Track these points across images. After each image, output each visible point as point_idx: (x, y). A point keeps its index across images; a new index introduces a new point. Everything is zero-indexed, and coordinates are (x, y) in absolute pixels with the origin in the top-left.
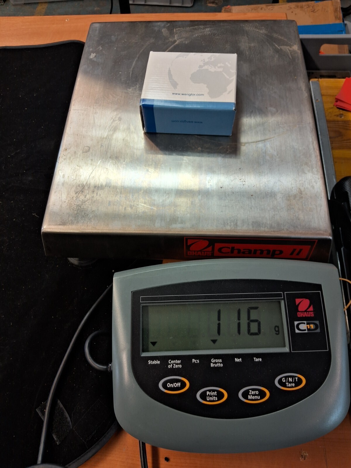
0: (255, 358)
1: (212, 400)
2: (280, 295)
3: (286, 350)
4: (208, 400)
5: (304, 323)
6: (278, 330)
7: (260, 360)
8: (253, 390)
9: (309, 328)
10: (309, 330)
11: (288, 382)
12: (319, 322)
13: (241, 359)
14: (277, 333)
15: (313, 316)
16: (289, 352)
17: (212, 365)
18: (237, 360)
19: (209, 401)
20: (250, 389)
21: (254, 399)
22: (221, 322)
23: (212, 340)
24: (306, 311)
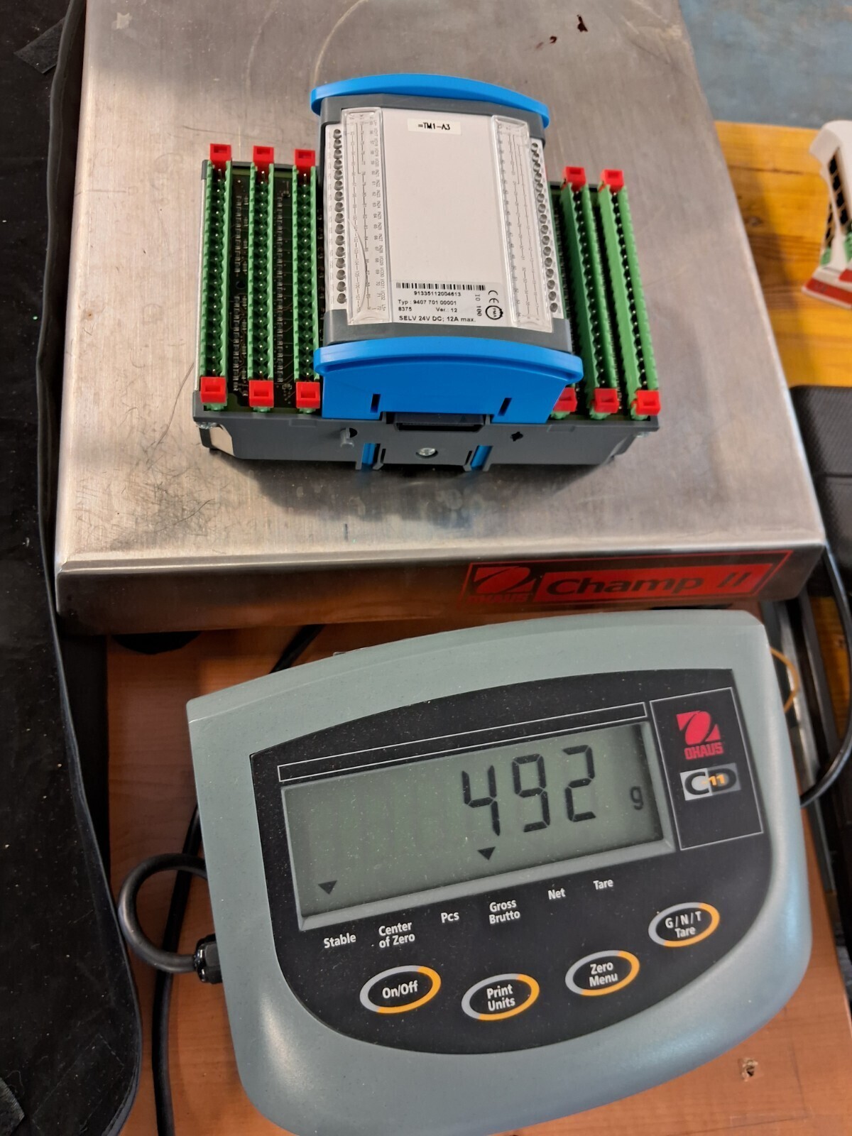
0: (596, 882)
1: (503, 1008)
2: (639, 711)
3: (666, 847)
4: (491, 1009)
5: (703, 774)
6: (639, 798)
7: (610, 883)
8: (600, 962)
9: (714, 783)
10: (715, 788)
11: (680, 926)
12: (737, 766)
13: (562, 891)
14: (638, 805)
15: (721, 752)
16: (675, 851)
17: (493, 920)
18: (553, 895)
19: (496, 1012)
20: (593, 962)
21: (604, 983)
22: (497, 799)
23: (481, 852)
24: (704, 743)
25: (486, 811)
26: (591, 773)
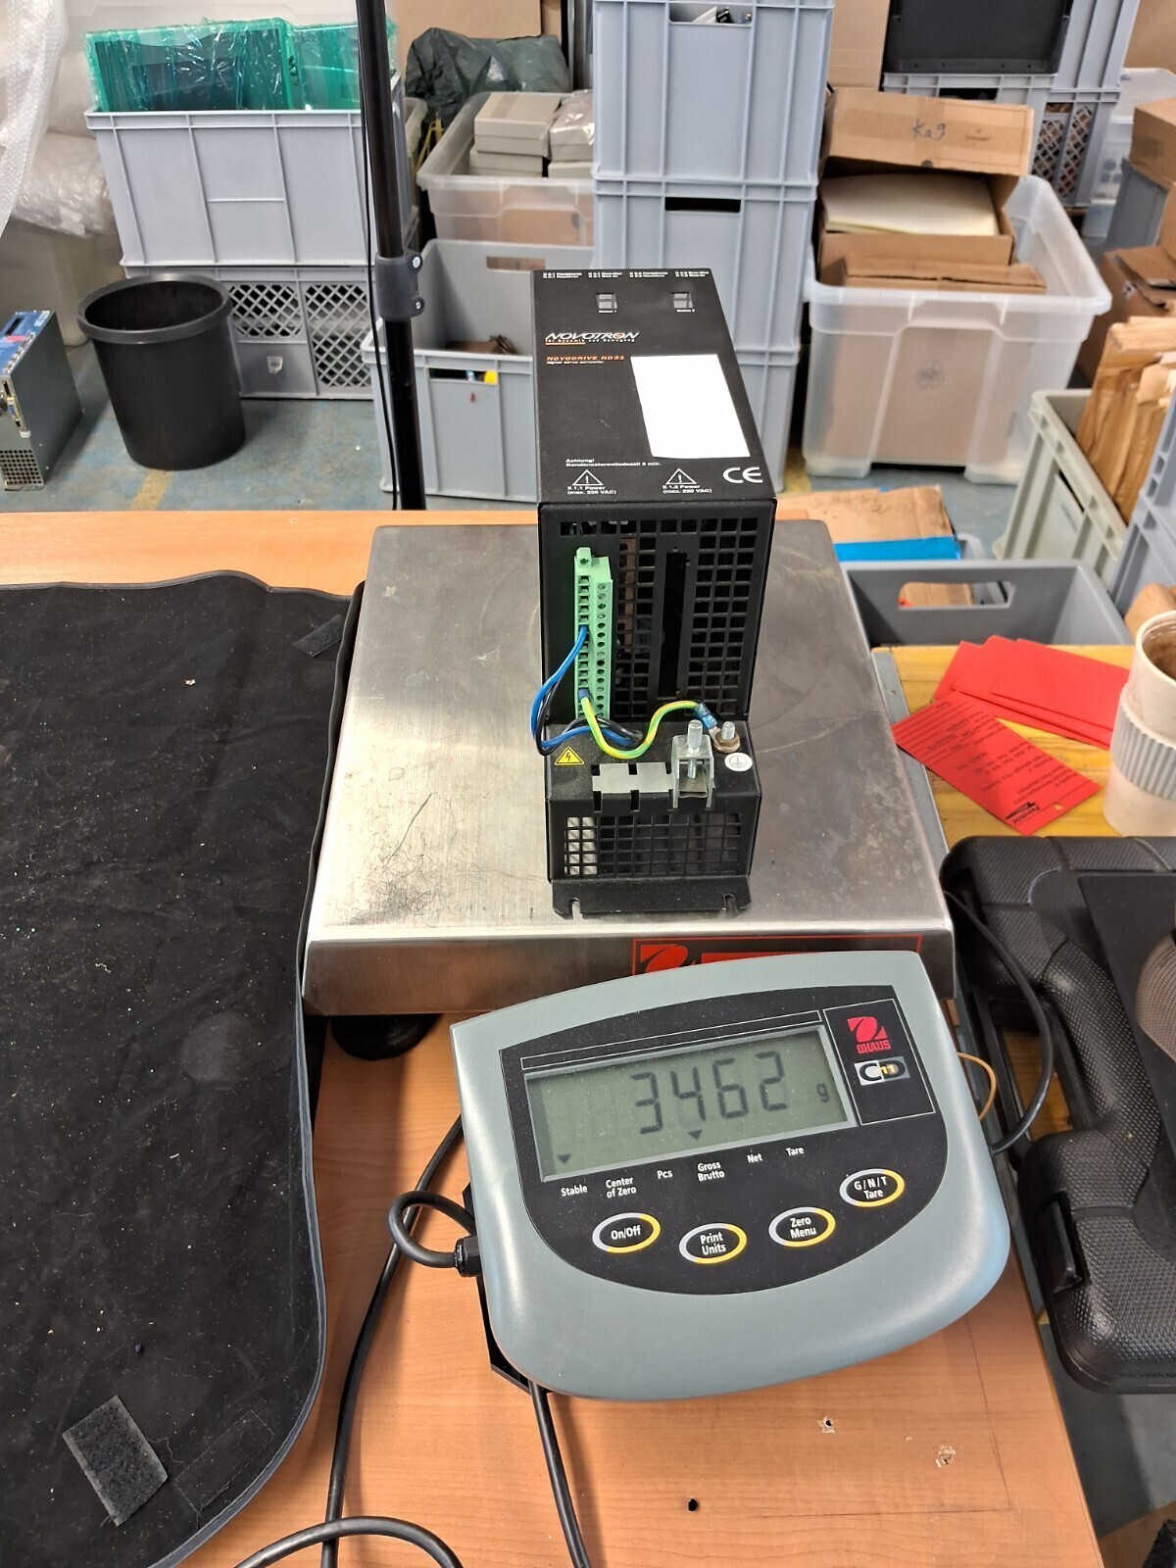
0: (788, 1149)
1: (716, 1255)
2: (814, 1017)
3: (851, 1123)
4: (706, 1254)
5: (875, 1065)
6: (826, 1092)
7: (801, 1150)
8: (799, 1216)
9: (886, 1072)
10: (886, 1076)
11: (868, 1188)
12: (905, 1059)
13: (760, 1155)
14: (825, 1098)
15: (889, 1048)
16: (856, 1126)
17: (701, 1178)
18: (751, 1159)
19: (709, 1256)
20: (792, 1216)
21: (805, 1237)
22: (702, 1092)
23: (690, 1133)
24: (873, 1040)
25: (692, 1102)
26: (781, 1073)
